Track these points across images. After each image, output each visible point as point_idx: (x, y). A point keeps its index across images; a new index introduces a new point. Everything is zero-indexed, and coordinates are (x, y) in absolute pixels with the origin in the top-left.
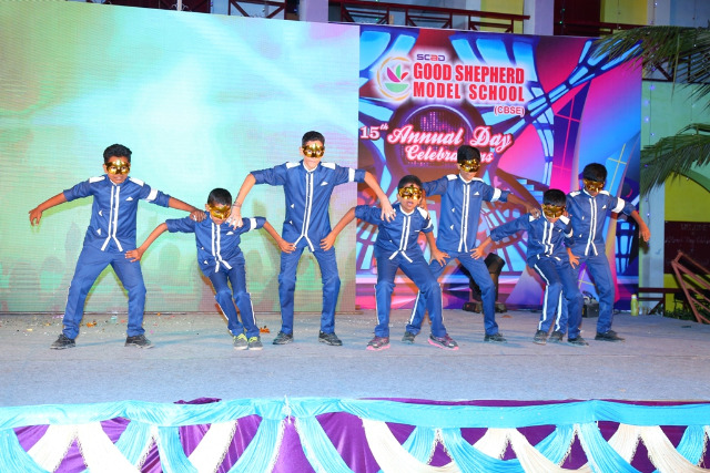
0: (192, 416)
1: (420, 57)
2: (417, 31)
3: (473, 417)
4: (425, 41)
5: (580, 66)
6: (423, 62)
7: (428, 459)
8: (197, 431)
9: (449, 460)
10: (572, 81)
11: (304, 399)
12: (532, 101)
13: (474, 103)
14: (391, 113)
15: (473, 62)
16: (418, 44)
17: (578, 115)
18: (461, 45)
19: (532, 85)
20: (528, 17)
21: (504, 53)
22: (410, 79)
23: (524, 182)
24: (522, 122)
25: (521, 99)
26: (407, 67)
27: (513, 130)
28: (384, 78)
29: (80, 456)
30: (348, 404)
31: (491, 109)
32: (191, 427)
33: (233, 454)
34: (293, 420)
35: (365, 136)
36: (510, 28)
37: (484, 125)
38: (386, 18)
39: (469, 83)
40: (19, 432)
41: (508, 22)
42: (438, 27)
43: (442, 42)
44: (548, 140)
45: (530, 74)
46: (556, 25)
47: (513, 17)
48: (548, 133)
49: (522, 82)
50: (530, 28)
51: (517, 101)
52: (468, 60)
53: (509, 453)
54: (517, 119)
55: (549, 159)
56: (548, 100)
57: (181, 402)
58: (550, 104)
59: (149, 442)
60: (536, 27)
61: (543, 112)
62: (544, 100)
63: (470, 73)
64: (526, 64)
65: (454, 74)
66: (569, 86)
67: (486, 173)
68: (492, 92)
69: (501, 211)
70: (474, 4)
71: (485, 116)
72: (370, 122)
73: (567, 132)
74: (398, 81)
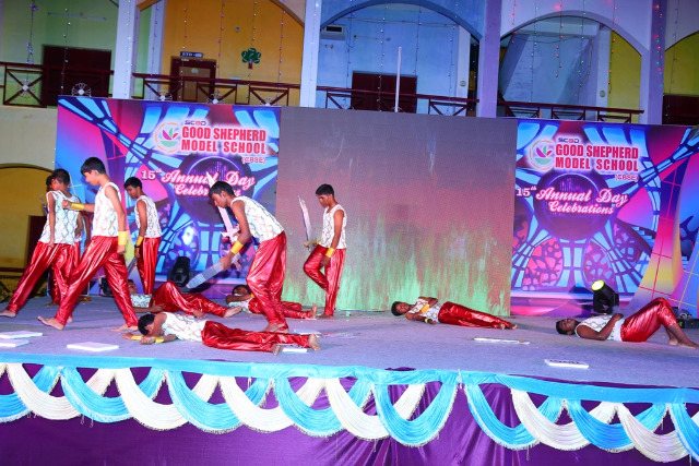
0: (396, 379)
1: (561, 140)
2: (559, 122)
3: (590, 393)
4: (565, 129)
5: (681, 146)
6: (563, 144)
7: (556, 419)
8: (399, 389)
9: (571, 421)
10: (675, 157)
11: (472, 372)
12: (644, 171)
13: (600, 172)
14: (539, 178)
15: (601, 144)
16: (559, 132)
17: (679, 181)
18: (590, 132)
19: (644, 159)
20: (642, 112)
21: (623, 137)
22: (553, 155)
23: (637, 229)
24: (636, 186)
25: (636, 170)
26: (551, 147)
27: (629, 191)
28: (535, 155)
29: (326, 398)
30: (501, 378)
31: (613, 176)
32: (395, 386)
33: (422, 406)
34: (463, 386)
35: (520, 194)
36: (629, 119)
37: (607, 187)
38: (537, 114)
39: (596, 158)
40: (291, 380)
41: (628, 115)
42: (574, 120)
43: (577, 129)
44: (656, 200)
45: (643, 152)
46: (664, 117)
47: (631, 112)
48: (657, 194)
49: (636, 157)
50: (644, 120)
51: (633, 171)
52: (596, 142)
53: (616, 420)
54: (632, 184)
55: (656, 213)
56: (656, 170)
57: (389, 369)
58: (658, 174)
59: (370, 393)
60: (649, 118)
61: (652, 179)
62: (653, 170)
63: (597, 151)
64: (640, 146)
65: (585, 152)
66: (673, 161)
67: (609, 222)
68: (614, 164)
69: (620, 249)
70: (601, 102)
71: (608, 181)
72: (523, 184)
73: (670, 194)
74: (544, 156)
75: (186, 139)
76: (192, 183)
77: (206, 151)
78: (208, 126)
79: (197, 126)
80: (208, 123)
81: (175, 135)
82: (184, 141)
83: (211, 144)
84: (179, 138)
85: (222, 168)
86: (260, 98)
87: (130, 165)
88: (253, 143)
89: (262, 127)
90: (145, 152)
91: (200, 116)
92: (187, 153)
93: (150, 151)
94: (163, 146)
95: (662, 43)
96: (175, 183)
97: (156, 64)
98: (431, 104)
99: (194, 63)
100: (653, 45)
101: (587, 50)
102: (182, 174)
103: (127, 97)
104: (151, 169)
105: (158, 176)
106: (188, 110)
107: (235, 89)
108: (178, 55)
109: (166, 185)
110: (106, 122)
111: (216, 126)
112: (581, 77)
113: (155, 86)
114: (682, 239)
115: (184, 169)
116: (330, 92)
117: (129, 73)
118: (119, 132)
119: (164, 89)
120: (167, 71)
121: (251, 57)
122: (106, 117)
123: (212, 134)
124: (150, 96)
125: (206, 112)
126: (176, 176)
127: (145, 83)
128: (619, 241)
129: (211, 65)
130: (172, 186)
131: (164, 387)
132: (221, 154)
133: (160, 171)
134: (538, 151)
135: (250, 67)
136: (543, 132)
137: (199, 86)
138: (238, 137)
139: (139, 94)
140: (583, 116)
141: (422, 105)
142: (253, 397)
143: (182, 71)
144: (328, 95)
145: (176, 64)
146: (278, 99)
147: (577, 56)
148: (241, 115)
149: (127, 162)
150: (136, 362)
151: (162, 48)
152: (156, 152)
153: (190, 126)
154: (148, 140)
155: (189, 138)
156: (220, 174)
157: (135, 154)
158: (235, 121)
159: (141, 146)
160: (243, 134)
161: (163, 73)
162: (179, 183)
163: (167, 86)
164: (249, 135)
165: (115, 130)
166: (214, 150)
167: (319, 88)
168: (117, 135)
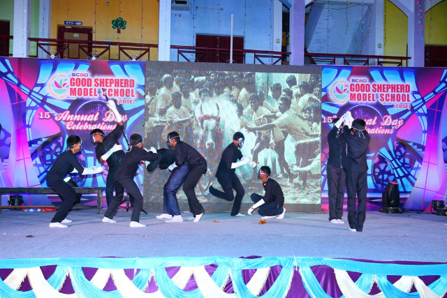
1: (353, 81)
2: (352, 67)
4: (356, 72)
5: (441, 83)
6: (355, 83)
7: (369, 291)
10: (437, 91)
11: (304, 257)
12: (415, 102)
13: (383, 103)
14: (338, 109)
15: (382, 82)
16: (352, 74)
17: (441, 108)
18: (375, 74)
19: (414, 93)
20: (410, 58)
21: (398, 77)
22: (348, 92)
23: (411, 144)
24: (410, 113)
25: (408, 101)
26: (347, 86)
27: (405, 116)
28: (335, 92)
30: (327, 261)
31: (392, 106)
32: (247, 270)
33: (268, 285)
34: (298, 268)
35: (325, 122)
36: (401, 64)
37: (388, 114)
38: (334, 62)
39: (380, 93)
40: (168, 269)
41: (400, 61)
42: (361, 65)
43: (365, 72)
44: (424, 122)
45: (413, 87)
46: (425, 61)
47: (402, 58)
48: (424, 118)
49: (409, 91)
50: (411, 63)
51: (406, 102)
52: (379, 81)
54: (407, 111)
55: (425, 132)
56: (424, 101)
58: (424, 103)
59: (228, 276)
60: (415, 62)
61: (421, 107)
62: (421, 101)
63: (380, 88)
64: (411, 82)
65: (371, 88)
66: (435, 93)
67: (390, 140)
68: (393, 97)
69: (399, 159)
70: (379, 52)
71: (389, 110)
72: (327, 114)
73: (434, 118)
74: (342, 93)
75: (73, 87)
76: (79, 121)
77: (89, 96)
78: (89, 77)
79: (81, 78)
80: (89, 74)
81: (64, 84)
82: (71, 89)
83: (93, 91)
84: (68, 87)
85: (101, 108)
86: (128, 55)
87: (29, 108)
88: (125, 89)
89: (132, 77)
90: (41, 98)
91: (83, 70)
92: (74, 98)
93: (45, 97)
94: (54, 92)
95: (423, 8)
96: (65, 121)
97: (46, 31)
98: (256, 56)
99: (75, 30)
100: (416, 9)
101: (367, 14)
102: (71, 114)
103: (25, 56)
104: (46, 111)
105: (52, 116)
106: (74, 65)
107: (108, 48)
108: (62, 23)
109: (58, 123)
110: (9, 76)
111: (96, 77)
112: (363, 34)
113: (45, 47)
114: (444, 150)
115: (72, 110)
116: (180, 49)
117: (25, 38)
118: (20, 83)
119: (53, 50)
120: (55, 36)
121: (119, 24)
122: (9, 71)
123: (93, 83)
124: (42, 55)
125: (88, 67)
126: (66, 116)
127: (38, 45)
128: (398, 154)
129: (88, 31)
130: (64, 123)
131: (68, 280)
132: (100, 98)
133: (54, 112)
134: (337, 89)
135: (119, 32)
136: (340, 75)
137: (80, 47)
138: (113, 85)
139: (35, 54)
140: (367, 62)
141: (249, 58)
142: (139, 284)
143: (67, 36)
144: (179, 52)
145: (61, 30)
146: (141, 55)
147: (360, 19)
148: (115, 68)
149: (27, 105)
150: (45, 262)
151: (51, 19)
152: (49, 97)
153: (75, 78)
154: (43, 89)
155: (76, 87)
156: (100, 113)
157: (33, 100)
158: (111, 73)
159: (38, 93)
160: (117, 83)
161: (51, 38)
162: (69, 121)
163: (55, 47)
164: (122, 83)
165: (16, 82)
166: (95, 95)
167: (172, 47)
168: (18, 85)
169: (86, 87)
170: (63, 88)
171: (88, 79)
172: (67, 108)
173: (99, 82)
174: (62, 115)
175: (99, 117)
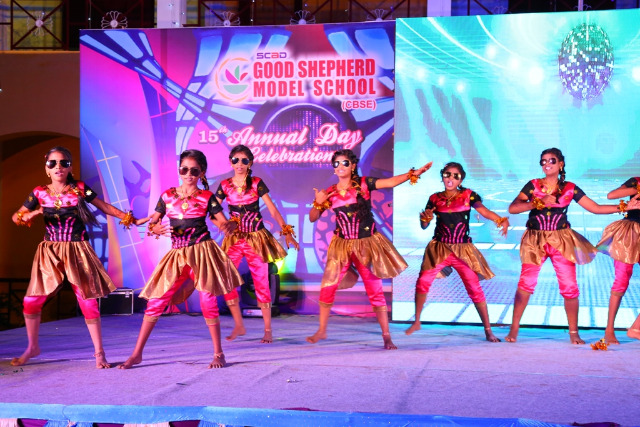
75: (259, 80)
76: (271, 145)
77: (288, 97)
78: (289, 59)
79: (273, 61)
80: (288, 53)
81: (244, 75)
82: (256, 84)
83: (296, 85)
84: (249, 79)
87: (182, 123)
90: (202, 104)
104: (211, 128)
106: (260, 37)
110: (147, 64)
118: (164, 77)
122: (146, 56)
123: (297, 70)
125: (286, 39)
126: (248, 136)
133: (225, 129)
138: (334, 73)
149: (178, 119)
152: (216, 102)
153: (264, 62)
155: (263, 80)
157: (188, 108)
166: (300, 93)
168: (162, 81)
169: (283, 79)
170: (242, 83)
171: (287, 63)
172: (249, 122)
173: (307, 68)
174: (241, 134)
175: (307, 136)
